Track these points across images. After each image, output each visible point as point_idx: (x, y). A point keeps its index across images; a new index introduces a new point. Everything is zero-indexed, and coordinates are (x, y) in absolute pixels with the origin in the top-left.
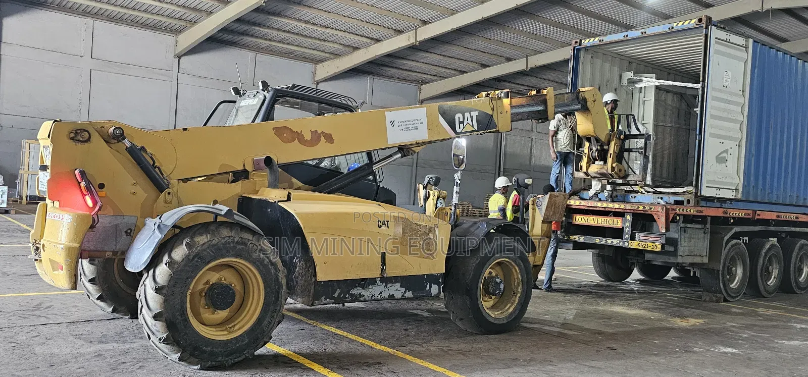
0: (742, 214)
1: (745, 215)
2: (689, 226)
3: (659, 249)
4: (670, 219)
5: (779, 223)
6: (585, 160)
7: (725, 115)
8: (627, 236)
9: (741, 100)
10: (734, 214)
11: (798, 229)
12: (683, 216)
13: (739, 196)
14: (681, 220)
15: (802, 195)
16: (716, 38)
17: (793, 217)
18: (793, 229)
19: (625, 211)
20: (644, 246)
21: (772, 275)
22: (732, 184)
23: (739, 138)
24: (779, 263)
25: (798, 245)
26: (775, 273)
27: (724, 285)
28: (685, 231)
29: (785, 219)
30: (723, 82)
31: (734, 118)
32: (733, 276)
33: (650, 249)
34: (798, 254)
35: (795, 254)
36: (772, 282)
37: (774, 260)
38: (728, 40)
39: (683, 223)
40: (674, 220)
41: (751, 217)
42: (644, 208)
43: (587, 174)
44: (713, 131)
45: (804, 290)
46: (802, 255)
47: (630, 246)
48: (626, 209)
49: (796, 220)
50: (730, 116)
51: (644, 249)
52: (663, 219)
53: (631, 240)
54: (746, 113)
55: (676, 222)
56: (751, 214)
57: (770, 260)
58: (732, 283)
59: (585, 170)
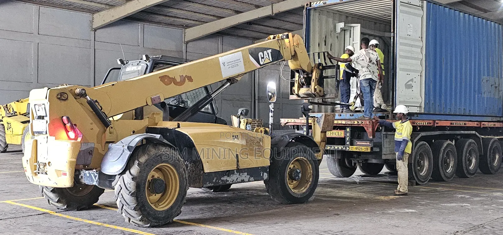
0: (425, 123)
1: (427, 124)
2: (389, 133)
3: (369, 150)
4: (376, 129)
5: (452, 128)
6: (296, 85)
7: (409, 55)
8: (348, 143)
9: (420, 44)
10: (420, 124)
11: (466, 132)
12: (384, 127)
13: (423, 111)
14: (383, 130)
15: (468, 108)
16: (401, 2)
17: (462, 124)
18: (462, 132)
19: (346, 125)
20: (359, 149)
21: (450, 165)
22: (417, 102)
23: (420, 70)
24: (454, 157)
25: (467, 143)
26: (452, 164)
27: (416, 173)
28: (386, 137)
29: (456, 125)
30: (407, 32)
31: (416, 57)
32: (422, 167)
33: (363, 151)
34: (467, 149)
35: (465, 150)
36: (449, 170)
37: (450, 154)
38: (409, 3)
39: (384, 131)
40: (378, 130)
41: (432, 125)
42: (358, 122)
43: (298, 95)
44: (402, 67)
45: (473, 175)
46: (470, 150)
47: (350, 150)
48: (346, 124)
49: (464, 126)
50: (413, 56)
51: (360, 151)
52: (370, 130)
53: (351, 145)
54: (424, 53)
55: (380, 131)
56: (432, 123)
57: (448, 155)
58: (421, 173)
59: (296, 92)
